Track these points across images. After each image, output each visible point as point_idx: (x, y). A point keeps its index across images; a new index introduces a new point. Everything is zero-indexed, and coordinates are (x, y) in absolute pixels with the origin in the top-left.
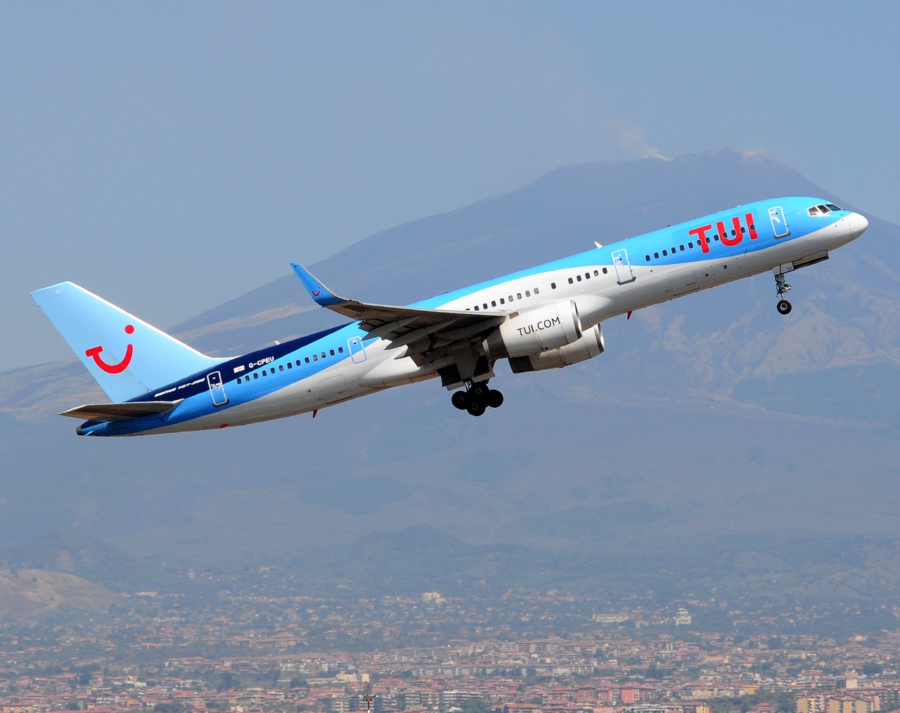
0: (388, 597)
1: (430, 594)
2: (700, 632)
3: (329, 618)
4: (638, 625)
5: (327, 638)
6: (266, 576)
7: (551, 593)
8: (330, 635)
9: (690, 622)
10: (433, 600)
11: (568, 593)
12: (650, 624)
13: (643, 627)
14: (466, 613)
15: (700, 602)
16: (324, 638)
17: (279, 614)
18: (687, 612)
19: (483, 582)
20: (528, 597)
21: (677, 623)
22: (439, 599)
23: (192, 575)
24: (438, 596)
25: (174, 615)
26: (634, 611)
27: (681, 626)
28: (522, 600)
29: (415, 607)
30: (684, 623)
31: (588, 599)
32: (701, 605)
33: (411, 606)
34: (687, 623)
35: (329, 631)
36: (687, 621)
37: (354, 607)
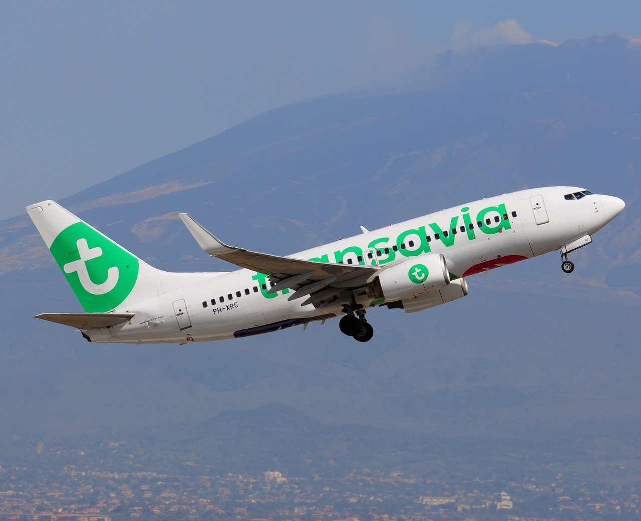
0: (231, 475)
1: (271, 473)
2: (520, 517)
3: (163, 495)
4: (459, 509)
5: (132, 514)
6: (115, 451)
7: (395, 474)
8: (135, 511)
9: (511, 507)
10: (275, 479)
11: (412, 475)
12: (471, 508)
13: (464, 510)
14: (301, 493)
15: (537, 487)
16: (129, 515)
17: (113, 490)
18: (508, 498)
19: (332, 462)
20: (369, 479)
21: (498, 508)
22: (280, 479)
23: (40, 449)
24: (280, 475)
25: (10, 489)
26: (470, 495)
27: (502, 510)
28: (361, 481)
29: (251, 485)
30: (505, 507)
31: (429, 482)
32: (538, 490)
33: (247, 484)
34: (508, 508)
35: (135, 508)
36: (509, 506)
37: (192, 484)
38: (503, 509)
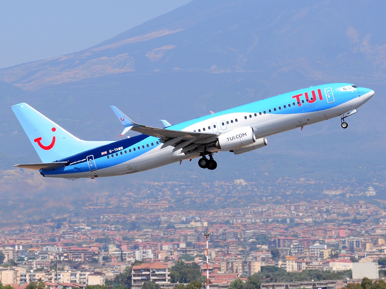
1: (239, 180)
2: (380, 199)
3: (186, 193)
4: (347, 196)
5: (185, 203)
7: (302, 179)
8: (186, 202)
9: (375, 194)
10: (241, 183)
11: (311, 179)
12: (354, 196)
13: (350, 197)
14: (258, 190)
16: (183, 203)
17: (160, 191)
18: (373, 189)
19: (267, 174)
20: (290, 182)
21: (368, 195)
22: (244, 183)
24: (243, 181)
26: (345, 189)
28: (287, 183)
29: (231, 187)
30: (372, 195)
31: (322, 183)
32: (380, 185)
33: (229, 186)
34: (373, 195)
35: (186, 200)
36: (373, 194)
37: (200, 187)
38: (371, 196)
